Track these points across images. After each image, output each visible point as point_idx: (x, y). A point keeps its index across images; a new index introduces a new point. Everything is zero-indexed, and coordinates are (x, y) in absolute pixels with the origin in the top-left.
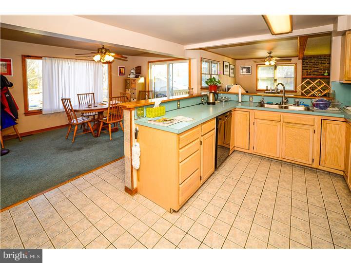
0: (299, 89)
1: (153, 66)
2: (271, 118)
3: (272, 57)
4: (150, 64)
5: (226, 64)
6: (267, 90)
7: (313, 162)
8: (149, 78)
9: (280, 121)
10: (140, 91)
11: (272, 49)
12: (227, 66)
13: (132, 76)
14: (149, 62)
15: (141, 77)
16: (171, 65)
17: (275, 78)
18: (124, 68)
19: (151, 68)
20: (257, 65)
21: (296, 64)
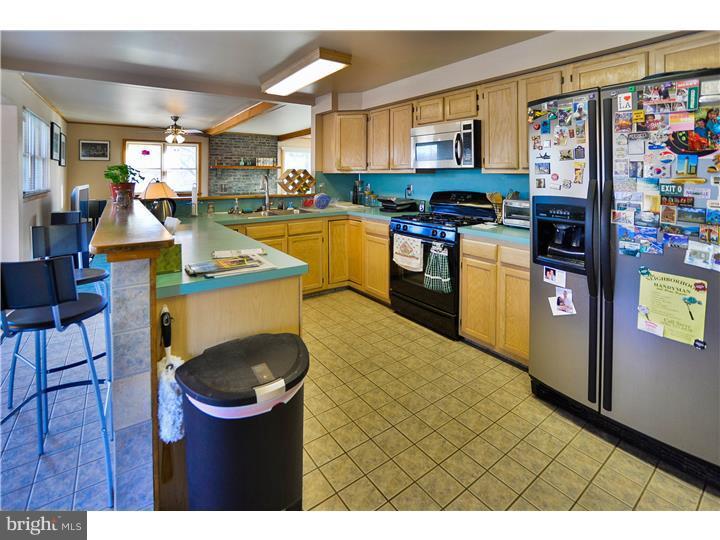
3: (179, 127)
17: (164, 170)
20: (124, 141)
21: (200, 144)
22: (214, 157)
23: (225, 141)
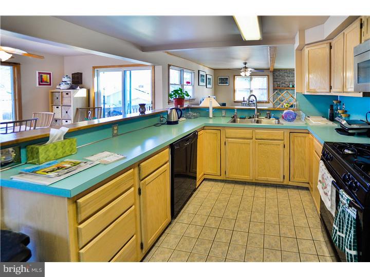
0: (271, 99)
1: (101, 74)
2: (242, 136)
3: (247, 68)
4: (96, 69)
5: (201, 73)
6: (244, 101)
7: (284, 178)
8: (96, 90)
9: (252, 138)
10: (77, 109)
11: (247, 60)
12: (204, 76)
13: (63, 86)
14: (94, 68)
15: (81, 88)
16: (128, 73)
17: (251, 90)
18: (50, 74)
19: (98, 76)
20: (234, 76)
21: (268, 76)
22: (275, 83)
23: (281, 74)
